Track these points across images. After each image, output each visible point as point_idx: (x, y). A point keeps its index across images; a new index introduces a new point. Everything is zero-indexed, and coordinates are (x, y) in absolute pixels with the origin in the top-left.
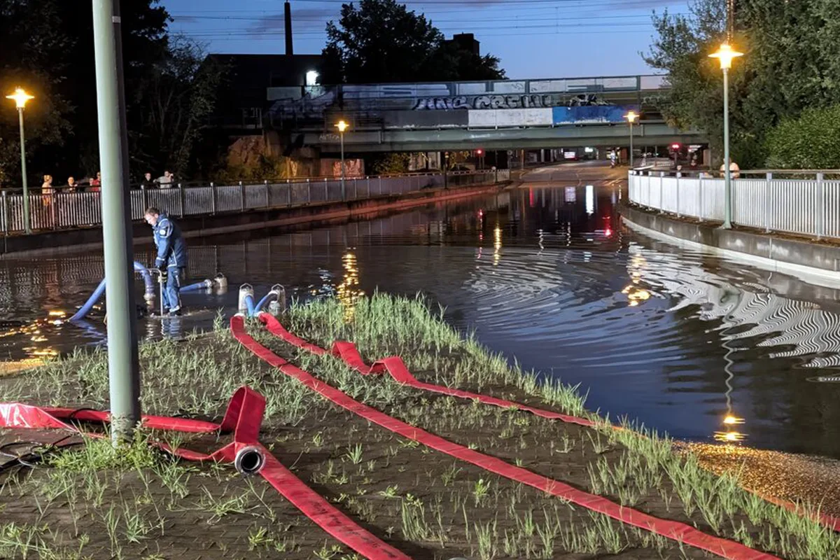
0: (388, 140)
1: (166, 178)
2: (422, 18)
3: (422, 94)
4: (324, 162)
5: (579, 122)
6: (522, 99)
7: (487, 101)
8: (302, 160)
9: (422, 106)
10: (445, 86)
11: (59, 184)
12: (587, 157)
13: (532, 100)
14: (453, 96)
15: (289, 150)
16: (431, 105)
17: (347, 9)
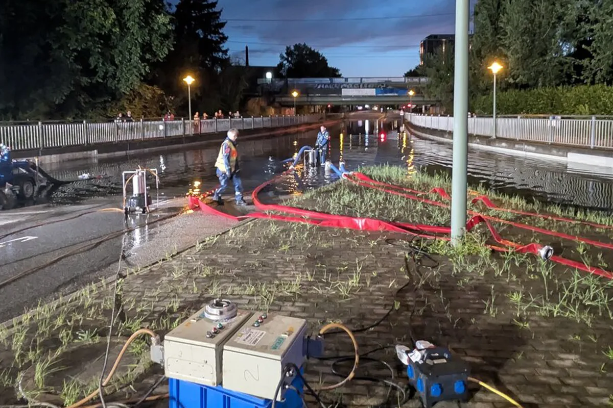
0: (309, 100)
1: (237, 114)
2: (317, 53)
3: (319, 82)
4: (283, 109)
5: (385, 95)
6: (359, 85)
7: (345, 85)
8: (275, 108)
9: (319, 87)
10: (328, 79)
11: (201, 116)
12: (366, 109)
13: (363, 85)
14: (332, 83)
15: (271, 103)
16: (323, 87)
17: (288, 48)
